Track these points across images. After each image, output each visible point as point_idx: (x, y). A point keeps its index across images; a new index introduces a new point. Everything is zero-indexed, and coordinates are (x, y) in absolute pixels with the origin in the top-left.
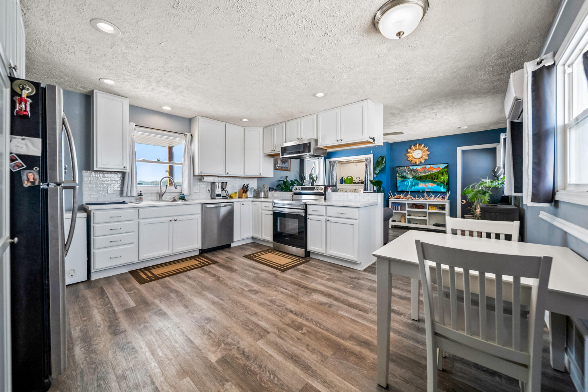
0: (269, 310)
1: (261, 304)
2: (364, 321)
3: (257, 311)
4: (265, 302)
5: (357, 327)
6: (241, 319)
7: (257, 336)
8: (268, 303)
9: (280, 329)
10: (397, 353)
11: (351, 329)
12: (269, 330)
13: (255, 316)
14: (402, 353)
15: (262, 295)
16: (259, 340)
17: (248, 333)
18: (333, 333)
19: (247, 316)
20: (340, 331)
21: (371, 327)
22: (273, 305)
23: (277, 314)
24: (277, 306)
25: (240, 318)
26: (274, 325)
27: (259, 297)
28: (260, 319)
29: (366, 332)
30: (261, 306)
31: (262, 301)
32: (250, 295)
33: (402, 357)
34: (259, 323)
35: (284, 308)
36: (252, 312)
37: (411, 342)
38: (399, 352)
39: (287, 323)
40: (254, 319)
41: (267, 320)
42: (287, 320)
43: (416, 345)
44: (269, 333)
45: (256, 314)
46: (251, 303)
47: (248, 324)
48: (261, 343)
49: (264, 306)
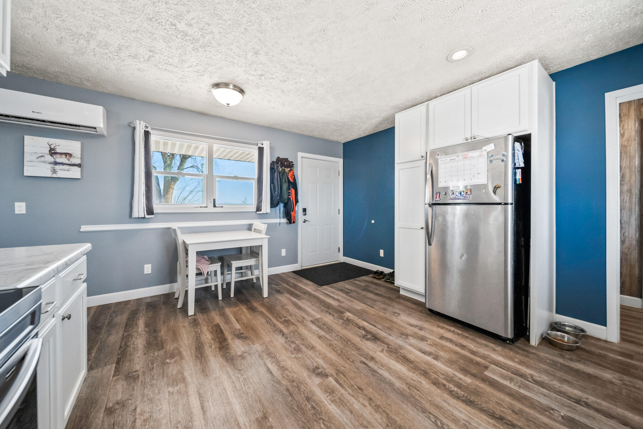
0: (305, 339)
1: (313, 348)
3: (319, 340)
4: (308, 350)
6: (334, 334)
7: (320, 320)
8: (304, 348)
9: (302, 322)
12: (310, 322)
13: (321, 335)
15: (308, 362)
16: (319, 318)
17: (327, 323)
19: (328, 336)
22: (299, 345)
23: (299, 334)
24: (295, 343)
25: (336, 335)
26: (305, 326)
27: (313, 359)
28: (316, 332)
30: (312, 345)
31: (310, 353)
32: (325, 366)
34: (317, 329)
35: (289, 339)
36: (324, 340)
39: (294, 325)
40: (322, 333)
41: (310, 330)
42: (292, 328)
44: (311, 321)
45: (320, 337)
46: (325, 351)
47: (327, 329)
48: (318, 316)
49: (309, 345)
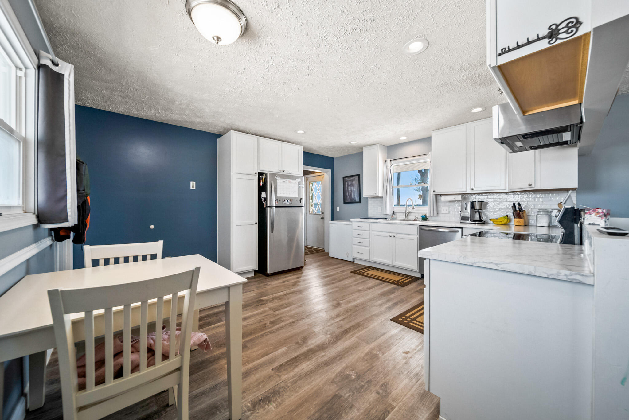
2: (262, 362)
5: (255, 354)
10: (206, 368)
11: (255, 349)
14: (203, 372)
18: (257, 338)
20: (257, 342)
21: (249, 364)
29: (245, 357)
33: (200, 369)
37: (208, 387)
38: (206, 371)
43: (201, 388)
